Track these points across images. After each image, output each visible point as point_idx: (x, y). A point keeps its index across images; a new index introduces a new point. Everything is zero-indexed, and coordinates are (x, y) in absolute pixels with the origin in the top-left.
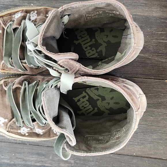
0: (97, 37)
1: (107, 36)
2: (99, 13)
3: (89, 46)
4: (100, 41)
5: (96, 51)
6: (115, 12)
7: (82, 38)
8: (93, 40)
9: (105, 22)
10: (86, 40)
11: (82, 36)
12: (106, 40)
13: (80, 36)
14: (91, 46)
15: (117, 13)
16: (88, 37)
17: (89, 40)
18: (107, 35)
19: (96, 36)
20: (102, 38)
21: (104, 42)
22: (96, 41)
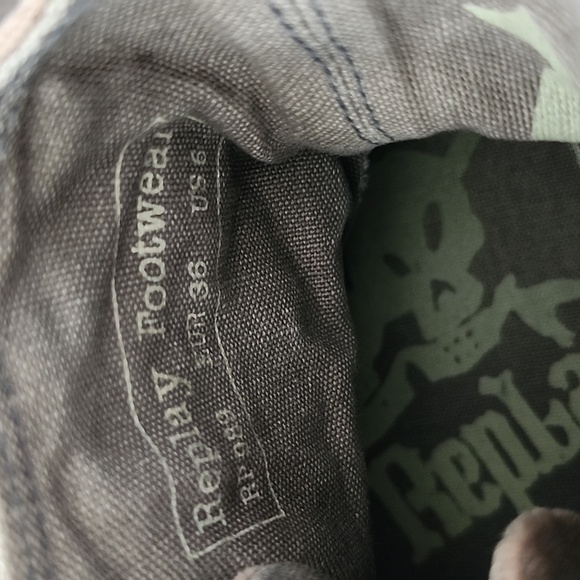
0: (458, 360)
1: (439, 287)
2: (174, 398)
3: (542, 411)
4: (488, 333)
5: (571, 351)
6: (140, 249)
7: (486, 476)
8: (489, 386)
9: (294, 330)
10: (499, 447)
11: (473, 474)
12: (474, 290)
13: (477, 490)
14: (541, 397)
15: (159, 224)
16: (474, 433)
17: (493, 420)
18: (429, 292)
19: (453, 371)
20: (465, 321)
21: (488, 300)
22: (490, 365)
